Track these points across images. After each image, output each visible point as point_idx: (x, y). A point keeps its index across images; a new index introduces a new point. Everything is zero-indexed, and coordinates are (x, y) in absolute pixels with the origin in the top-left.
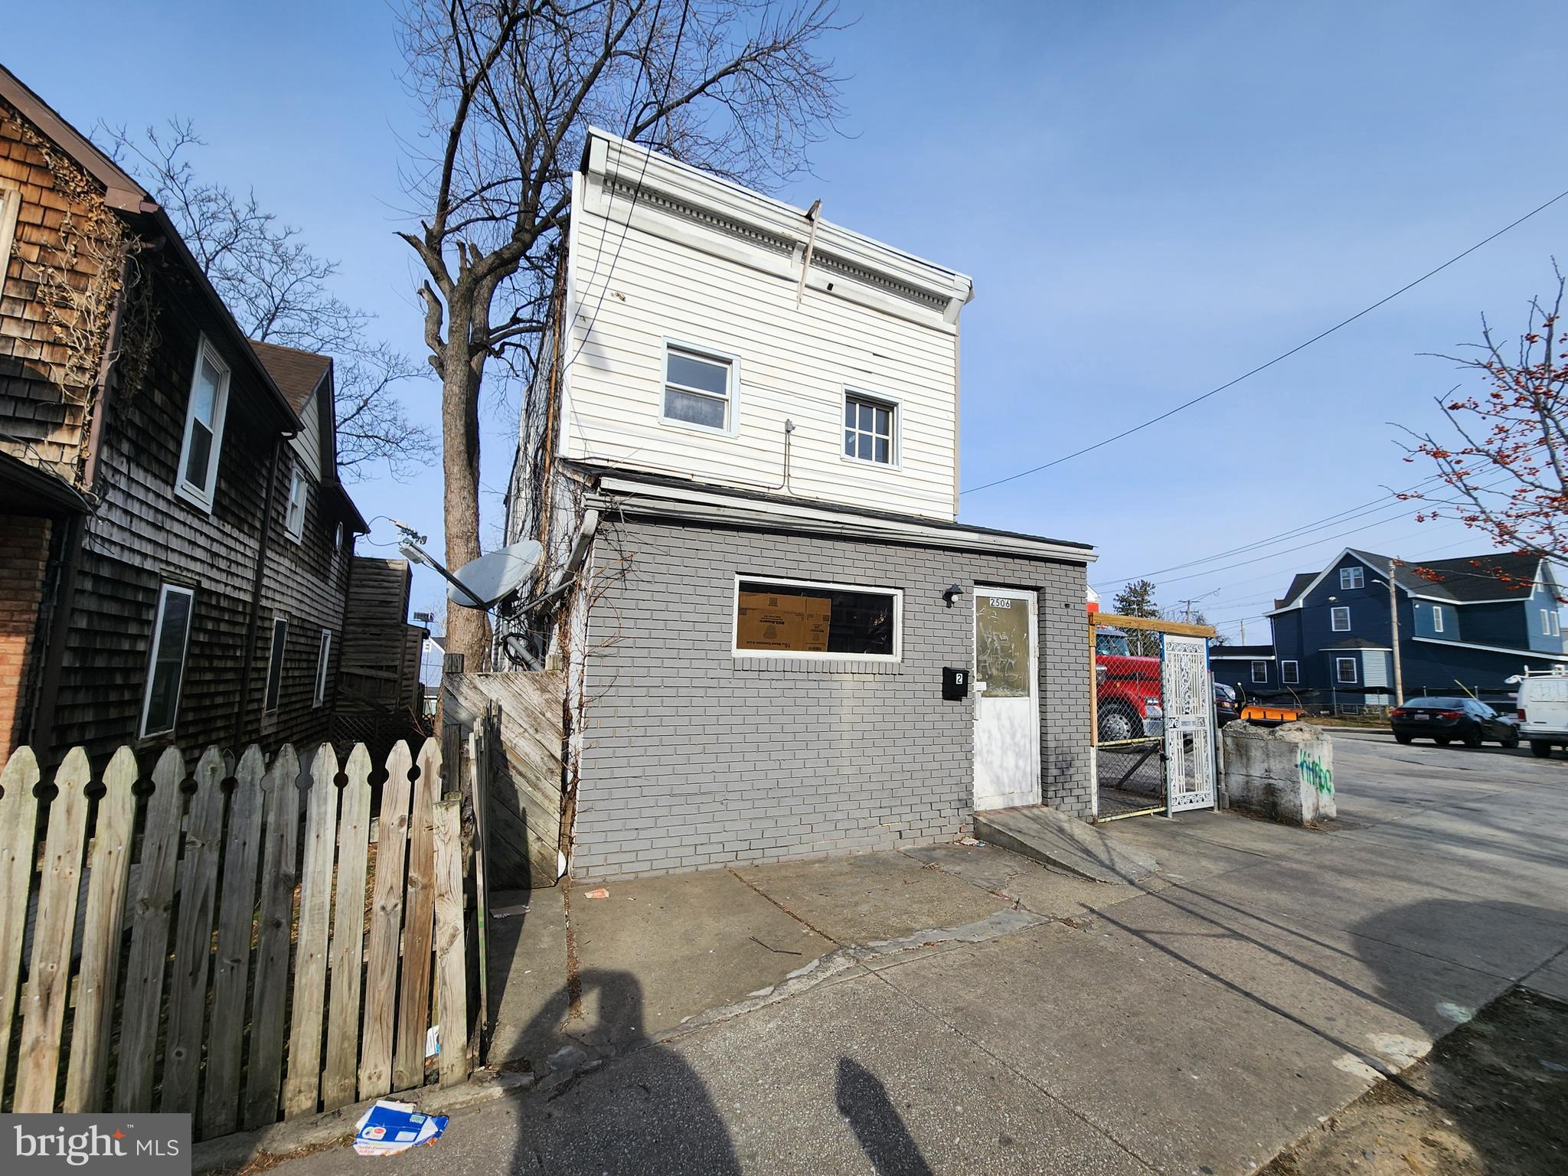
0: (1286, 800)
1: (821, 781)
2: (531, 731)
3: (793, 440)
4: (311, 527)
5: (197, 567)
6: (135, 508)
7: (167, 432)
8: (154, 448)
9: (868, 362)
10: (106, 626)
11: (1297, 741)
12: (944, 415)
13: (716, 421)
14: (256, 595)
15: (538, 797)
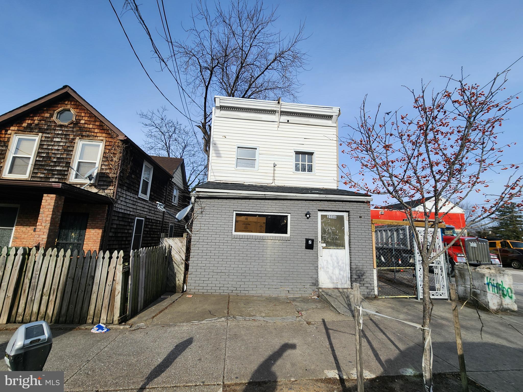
0: (482, 299)
1: (259, 272)
2: (178, 253)
3: (276, 169)
4: (181, 201)
5: (146, 213)
6: (128, 201)
7: (136, 183)
8: (132, 187)
9: (302, 141)
10: (121, 227)
11: (484, 273)
12: (332, 154)
13: (253, 166)
14: (163, 219)
15: (179, 269)
